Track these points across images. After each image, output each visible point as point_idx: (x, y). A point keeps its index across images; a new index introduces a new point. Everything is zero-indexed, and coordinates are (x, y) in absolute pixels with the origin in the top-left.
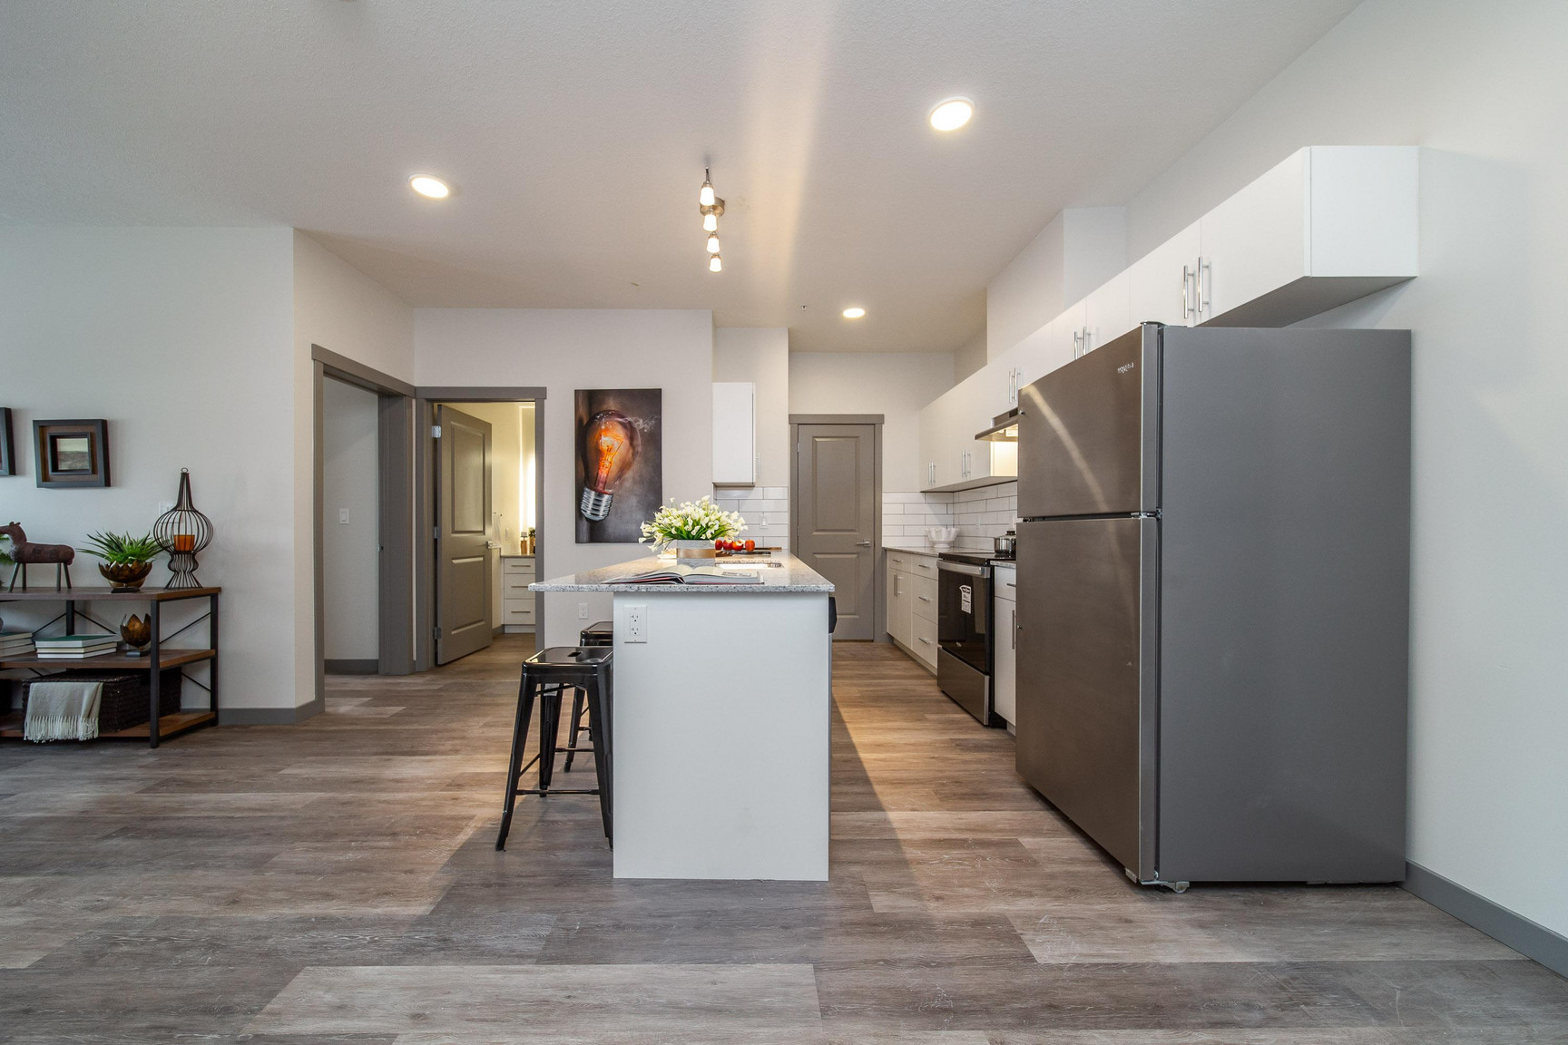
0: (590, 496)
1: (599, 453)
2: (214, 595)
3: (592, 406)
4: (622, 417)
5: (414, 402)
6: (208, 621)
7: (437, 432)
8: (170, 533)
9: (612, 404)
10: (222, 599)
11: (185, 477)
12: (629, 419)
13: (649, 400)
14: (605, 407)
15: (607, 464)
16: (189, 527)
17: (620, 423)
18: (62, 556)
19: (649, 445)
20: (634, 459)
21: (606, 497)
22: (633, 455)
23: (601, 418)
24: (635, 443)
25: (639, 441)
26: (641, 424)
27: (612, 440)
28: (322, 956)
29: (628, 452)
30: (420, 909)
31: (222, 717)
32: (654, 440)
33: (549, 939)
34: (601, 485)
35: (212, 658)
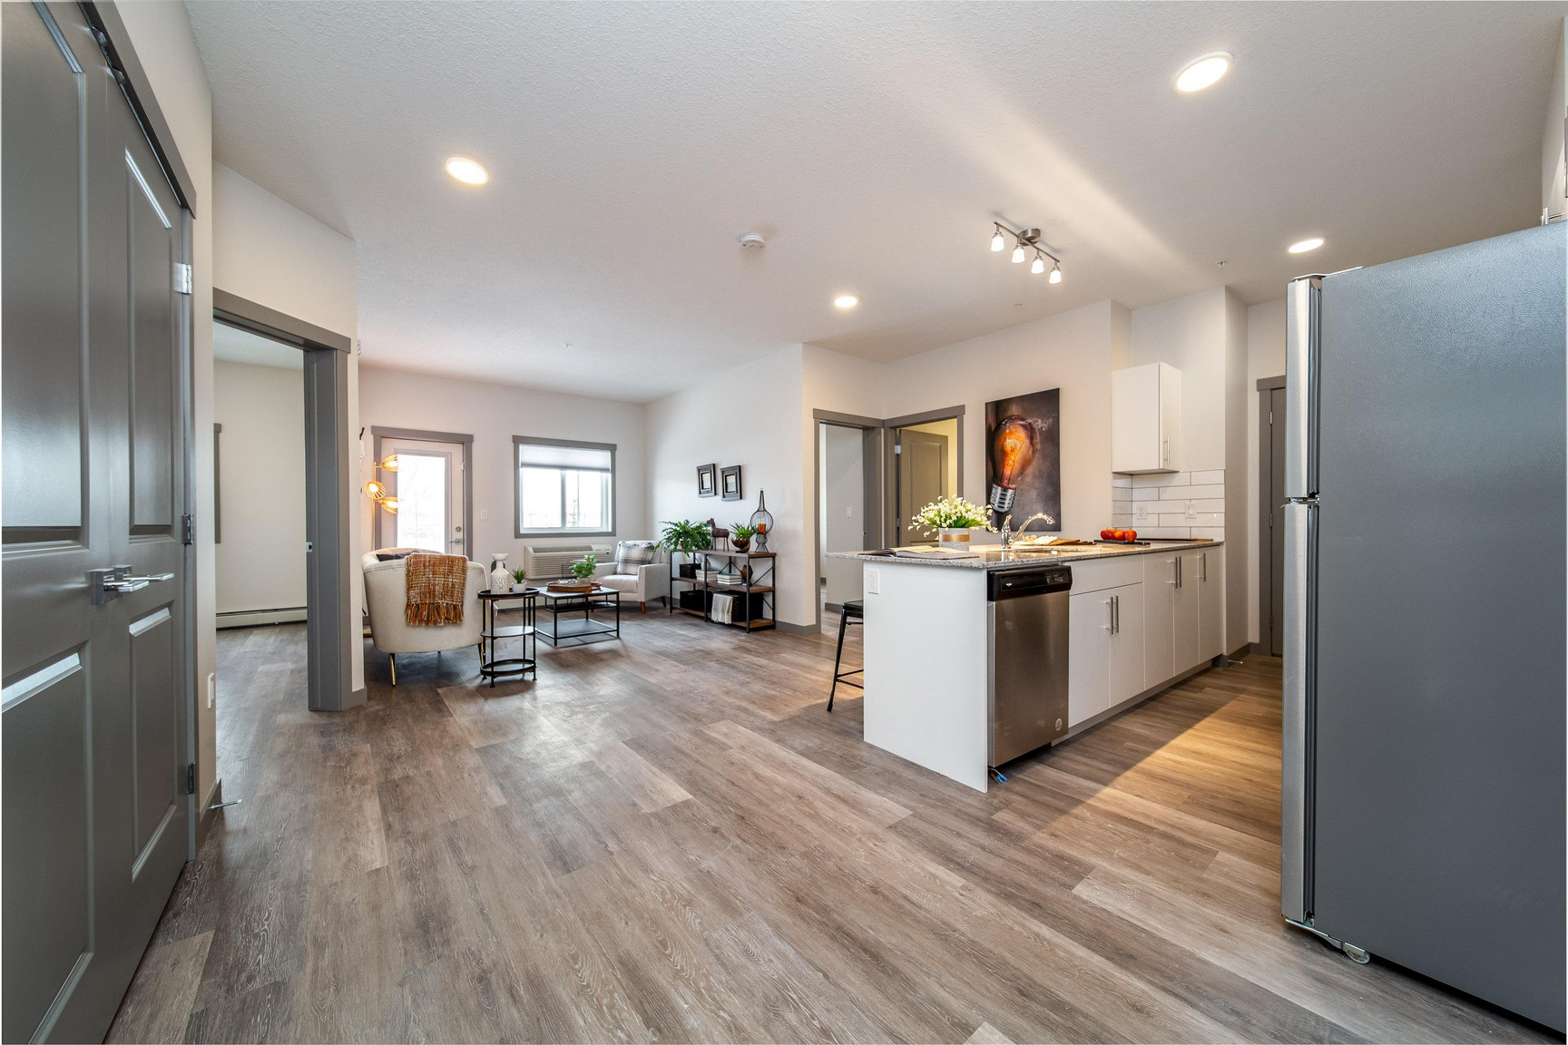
0: (998, 491)
1: (1004, 454)
2: (773, 556)
3: (999, 414)
4: (1023, 420)
5: (883, 430)
6: (771, 571)
7: (898, 449)
8: (756, 523)
9: (1014, 410)
10: (776, 558)
11: (762, 492)
12: (1029, 421)
13: (1048, 401)
14: (1009, 414)
15: (1011, 462)
16: (765, 521)
17: (1022, 425)
18: (725, 534)
19: (1048, 443)
20: (1034, 457)
21: (1010, 491)
22: (1033, 452)
23: (1006, 423)
24: (1034, 441)
25: (1038, 439)
26: (1040, 424)
27: (1016, 441)
28: (735, 719)
29: (1028, 450)
30: (776, 719)
31: (777, 625)
32: (1052, 437)
33: (809, 748)
34: (1006, 481)
35: (773, 591)
